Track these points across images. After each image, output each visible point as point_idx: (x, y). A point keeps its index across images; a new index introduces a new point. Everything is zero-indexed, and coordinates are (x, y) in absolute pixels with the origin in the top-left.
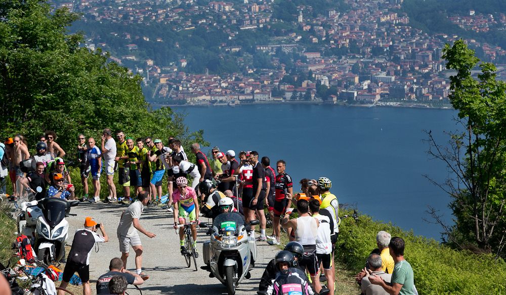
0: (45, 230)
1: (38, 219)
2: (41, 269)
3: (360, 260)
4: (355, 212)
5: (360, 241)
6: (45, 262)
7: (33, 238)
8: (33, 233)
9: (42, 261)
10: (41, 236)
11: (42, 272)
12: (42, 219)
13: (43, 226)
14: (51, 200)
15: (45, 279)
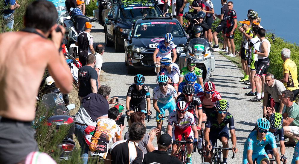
0: (74, 36)
1: (70, 28)
2: (71, 60)
3: (274, 66)
4: (273, 36)
5: (275, 54)
6: (74, 56)
7: (66, 40)
8: (67, 37)
9: (72, 55)
10: (72, 39)
11: (71, 62)
12: (73, 28)
13: (73, 33)
14: (79, 17)
15: (73, 66)
